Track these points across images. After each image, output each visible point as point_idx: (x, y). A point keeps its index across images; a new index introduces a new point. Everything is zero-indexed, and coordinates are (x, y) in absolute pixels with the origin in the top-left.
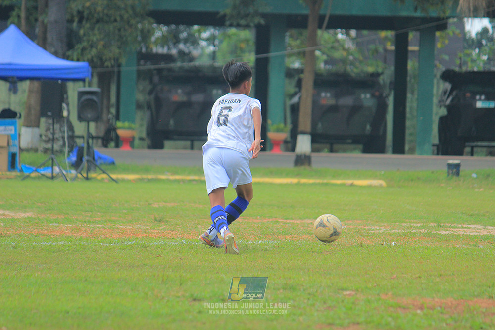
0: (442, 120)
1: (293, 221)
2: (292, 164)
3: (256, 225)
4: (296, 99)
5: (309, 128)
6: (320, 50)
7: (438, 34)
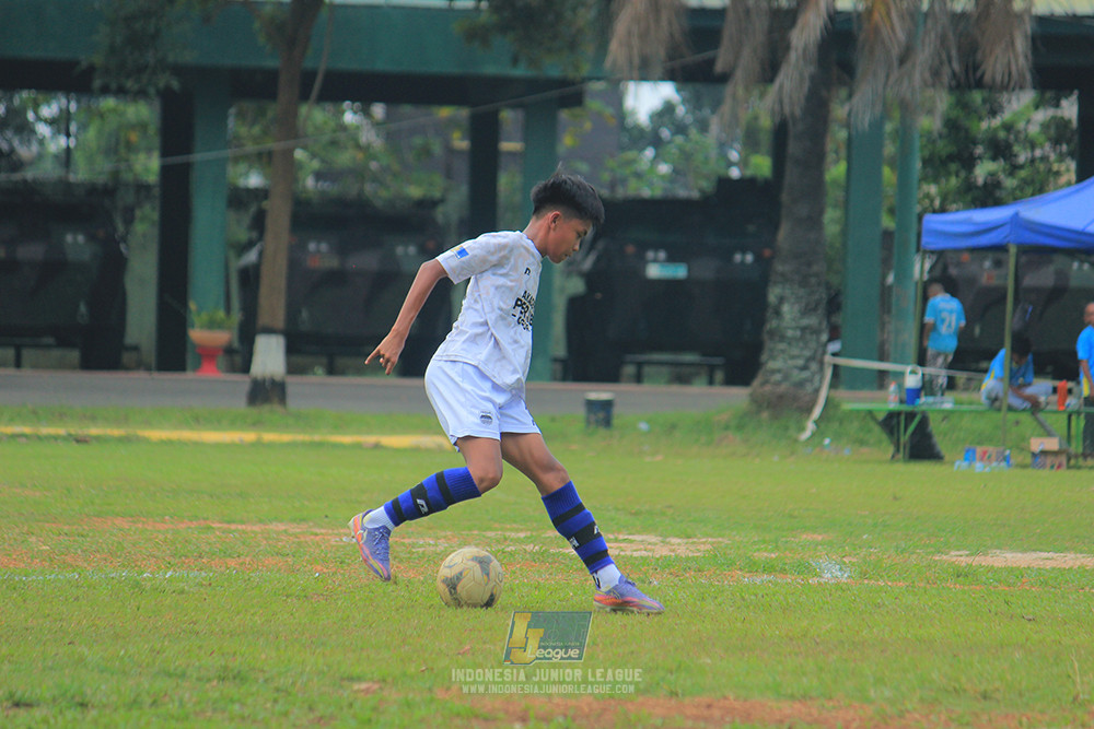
0: (574, 303)
1: (244, 527)
2: (243, 400)
3: (161, 537)
4: (251, 257)
5: (280, 322)
6: (305, 148)
7: (564, 115)
